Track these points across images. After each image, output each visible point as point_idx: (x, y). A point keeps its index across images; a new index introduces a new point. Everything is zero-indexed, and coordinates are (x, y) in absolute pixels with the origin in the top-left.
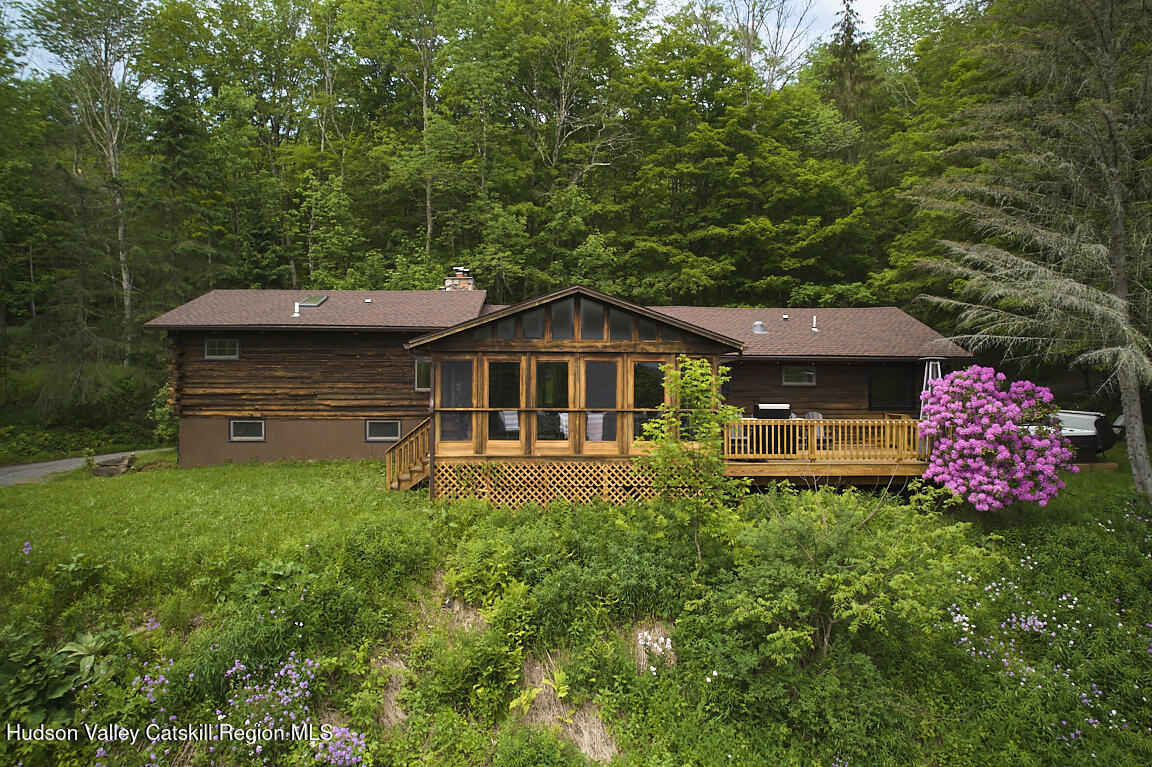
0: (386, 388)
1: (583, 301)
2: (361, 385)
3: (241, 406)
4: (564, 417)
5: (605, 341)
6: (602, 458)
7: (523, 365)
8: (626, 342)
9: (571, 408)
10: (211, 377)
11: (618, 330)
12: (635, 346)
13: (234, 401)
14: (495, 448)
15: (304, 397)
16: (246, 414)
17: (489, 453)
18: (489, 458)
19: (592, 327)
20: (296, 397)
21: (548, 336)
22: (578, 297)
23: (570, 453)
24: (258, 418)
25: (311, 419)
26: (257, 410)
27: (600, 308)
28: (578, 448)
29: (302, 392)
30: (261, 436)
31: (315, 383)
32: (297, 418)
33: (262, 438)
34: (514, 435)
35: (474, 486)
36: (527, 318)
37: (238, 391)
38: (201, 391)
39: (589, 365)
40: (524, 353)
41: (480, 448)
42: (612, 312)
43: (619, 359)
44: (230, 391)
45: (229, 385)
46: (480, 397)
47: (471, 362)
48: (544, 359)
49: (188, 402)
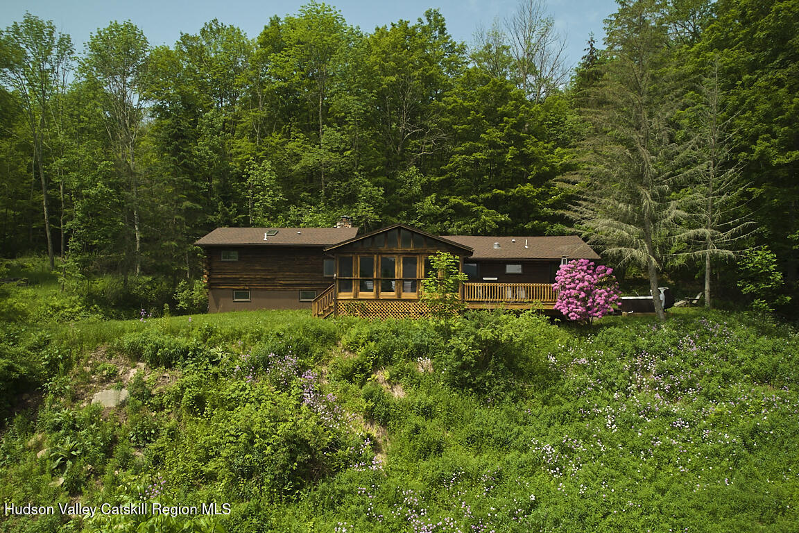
0: (308, 275)
1: (402, 231)
2: (297, 274)
3: (239, 284)
4: (393, 283)
5: (411, 248)
6: (410, 300)
7: (375, 259)
8: (421, 248)
9: (396, 278)
10: (224, 269)
11: (417, 243)
12: (425, 250)
13: (236, 281)
14: (363, 295)
15: (269, 279)
16: (242, 287)
17: (360, 297)
18: (360, 300)
19: (406, 242)
20: (265, 280)
21: (386, 246)
22: (399, 228)
23: (396, 298)
24: (247, 290)
25: (273, 290)
26: (246, 286)
27: (409, 234)
28: (399, 295)
29: (269, 277)
30: (248, 298)
31: (275, 272)
32: (266, 290)
33: (249, 300)
34: (372, 291)
35: (353, 312)
36: (376, 238)
37: (238, 276)
38: (219, 276)
39: (404, 259)
40: (376, 253)
41: (356, 295)
42: (415, 235)
43: (418, 257)
44: (234, 276)
45: (233, 273)
46: (356, 273)
47: (352, 257)
48: (384, 256)
49: (213, 282)
